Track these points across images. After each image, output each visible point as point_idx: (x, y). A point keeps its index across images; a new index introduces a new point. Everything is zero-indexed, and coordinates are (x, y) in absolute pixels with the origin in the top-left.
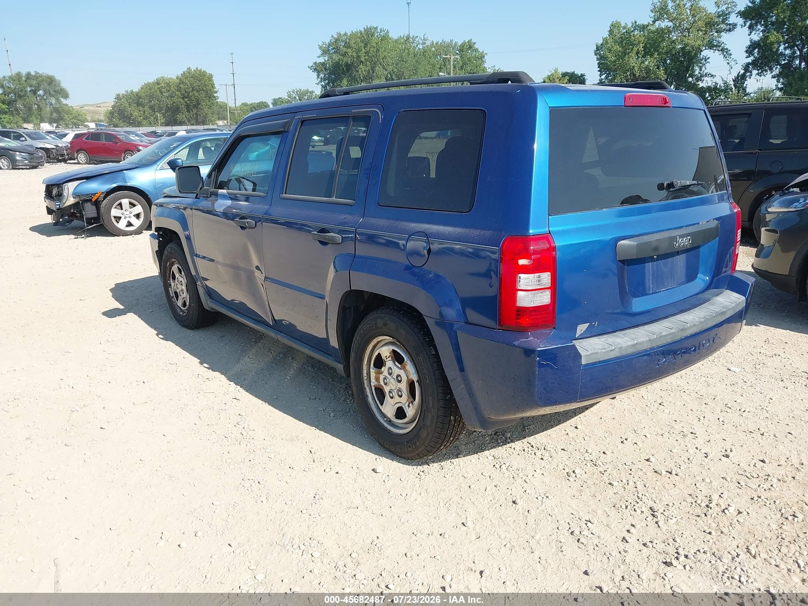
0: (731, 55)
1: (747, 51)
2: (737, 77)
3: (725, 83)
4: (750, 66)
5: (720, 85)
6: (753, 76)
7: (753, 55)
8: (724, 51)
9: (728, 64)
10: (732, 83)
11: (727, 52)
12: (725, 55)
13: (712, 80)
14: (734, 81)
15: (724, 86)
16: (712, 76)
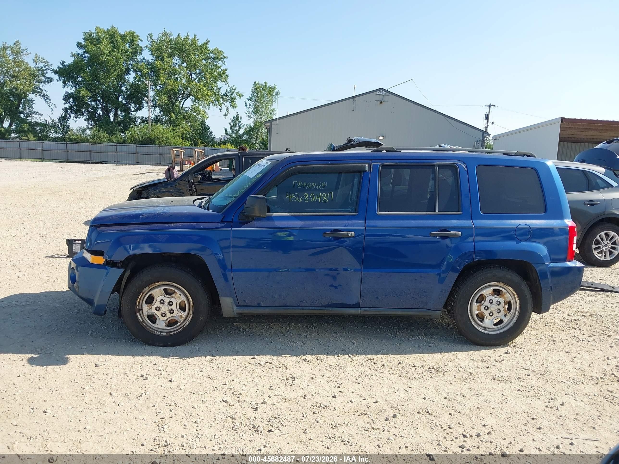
0: (50, 100)
1: (64, 99)
2: (61, 118)
3: (53, 121)
4: (69, 111)
5: (49, 122)
6: (72, 118)
7: (69, 103)
8: (44, 96)
9: (50, 106)
10: (57, 121)
11: (47, 98)
12: (46, 100)
13: (40, 117)
14: (58, 120)
15: (52, 123)
16: (40, 114)
